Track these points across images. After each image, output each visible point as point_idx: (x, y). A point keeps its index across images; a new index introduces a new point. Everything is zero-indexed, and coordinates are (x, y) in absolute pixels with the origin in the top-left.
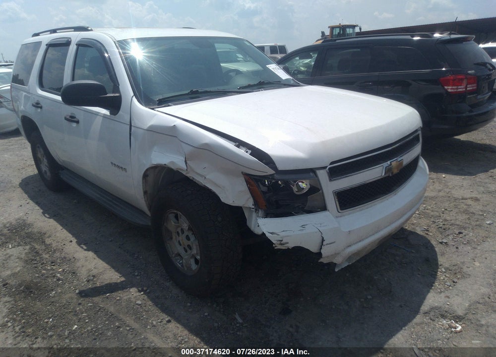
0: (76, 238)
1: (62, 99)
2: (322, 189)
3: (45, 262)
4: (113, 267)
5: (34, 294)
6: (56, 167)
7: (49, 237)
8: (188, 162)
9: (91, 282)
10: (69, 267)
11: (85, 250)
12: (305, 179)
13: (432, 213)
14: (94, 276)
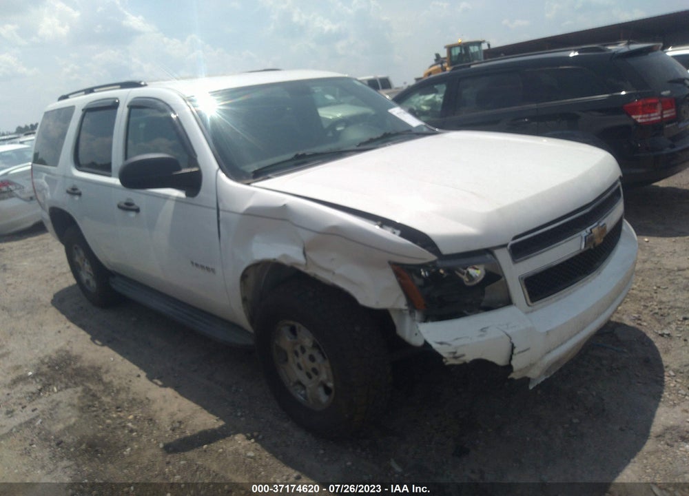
0: (145, 370)
1: (121, 181)
2: (504, 275)
3: (108, 408)
4: (205, 407)
5: (102, 453)
6: (103, 273)
7: (107, 372)
8: (308, 253)
9: (178, 431)
10: (142, 412)
11: (161, 386)
12: (478, 263)
13: (641, 294)
14: (180, 422)
